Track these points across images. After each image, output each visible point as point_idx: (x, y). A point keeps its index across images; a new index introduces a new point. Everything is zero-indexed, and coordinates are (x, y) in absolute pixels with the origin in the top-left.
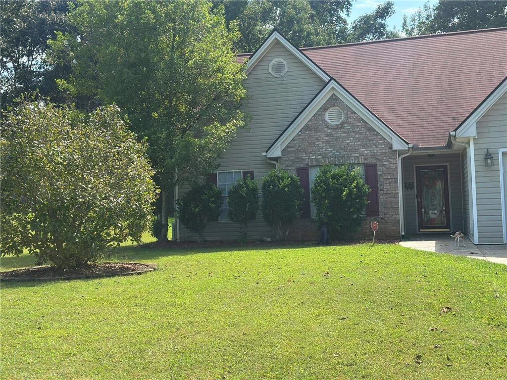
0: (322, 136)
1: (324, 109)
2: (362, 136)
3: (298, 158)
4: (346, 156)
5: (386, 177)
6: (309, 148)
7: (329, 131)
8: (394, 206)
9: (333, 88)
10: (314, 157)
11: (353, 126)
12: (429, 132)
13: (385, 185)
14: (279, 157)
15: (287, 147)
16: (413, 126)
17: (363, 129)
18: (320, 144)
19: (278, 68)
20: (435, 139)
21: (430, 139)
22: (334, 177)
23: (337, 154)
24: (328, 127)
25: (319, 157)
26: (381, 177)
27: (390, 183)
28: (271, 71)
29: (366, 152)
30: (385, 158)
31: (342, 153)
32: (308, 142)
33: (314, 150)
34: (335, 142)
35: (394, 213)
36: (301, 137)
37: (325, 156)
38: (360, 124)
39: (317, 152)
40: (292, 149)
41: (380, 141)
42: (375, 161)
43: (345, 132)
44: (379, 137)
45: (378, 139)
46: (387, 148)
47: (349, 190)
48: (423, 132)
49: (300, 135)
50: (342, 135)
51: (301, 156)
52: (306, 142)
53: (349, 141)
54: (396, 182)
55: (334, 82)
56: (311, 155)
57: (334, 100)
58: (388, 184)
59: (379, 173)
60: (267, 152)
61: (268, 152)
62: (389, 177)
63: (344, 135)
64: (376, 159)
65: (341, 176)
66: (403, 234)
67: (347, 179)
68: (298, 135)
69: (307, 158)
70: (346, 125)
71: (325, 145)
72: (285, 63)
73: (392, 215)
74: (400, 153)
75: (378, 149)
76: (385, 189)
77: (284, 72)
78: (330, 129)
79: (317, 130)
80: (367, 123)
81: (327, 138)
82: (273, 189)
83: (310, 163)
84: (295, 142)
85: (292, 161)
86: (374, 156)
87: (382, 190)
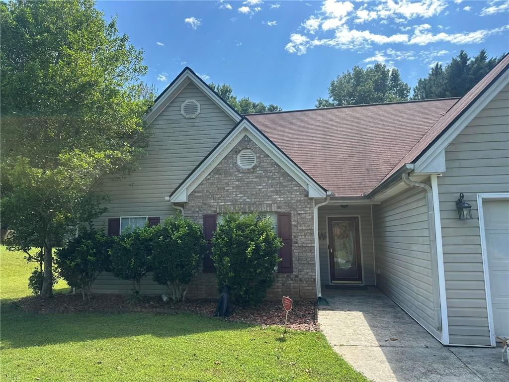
0: (233, 180)
1: (236, 151)
2: (275, 181)
3: (205, 204)
4: (257, 203)
5: (301, 228)
6: (218, 193)
7: (240, 175)
8: (310, 262)
9: (245, 129)
10: (223, 203)
11: (266, 171)
12: (343, 182)
13: (300, 237)
14: (185, 202)
15: (194, 192)
16: (327, 176)
17: (276, 174)
18: (230, 188)
19: (190, 109)
20: (351, 188)
21: (346, 189)
22: (239, 227)
23: (248, 200)
24: (238, 171)
25: (228, 203)
26: (296, 228)
27: (305, 235)
28: (182, 112)
29: (279, 199)
30: (300, 206)
31: (253, 200)
32: (217, 187)
33: (223, 196)
34: (246, 188)
35: (310, 270)
36: (210, 181)
37: (234, 202)
38: (273, 168)
39: (226, 198)
40: (199, 194)
41: (295, 188)
42: (289, 210)
43: (257, 177)
44: (294, 183)
45: (293, 186)
46: (303, 196)
47: (256, 244)
48: (338, 182)
49: (209, 179)
50: (253, 180)
51: (210, 201)
52: (215, 186)
53: (262, 187)
54: (312, 234)
55: (246, 122)
56: (220, 201)
57: (246, 143)
58: (303, 237)
59: (293, 223)
60: (170, 196)
61: (172, 197)
62: (304, 228)
63: (256, 180)
64: (290, 208)
65: (248, 226)
66: (320, 295)
67: (254, 231)
68: (206, 179)
69: (215, 204)
70: (258, 169)
71: (234, 190)
72: (198, 104)
73: (308, 272)
74: (318, 201)
75: (292, 196)
76: (300, 242)
77: (196, 114)
78: (241, 173)
79: (227, 174)
80: (281, 168)
81: (237, 183)
82: (163, 240)
83: (218, 210)
84: (203, 186)
85: (199, 207)
86: (288, 204)
87: (296, 243)
